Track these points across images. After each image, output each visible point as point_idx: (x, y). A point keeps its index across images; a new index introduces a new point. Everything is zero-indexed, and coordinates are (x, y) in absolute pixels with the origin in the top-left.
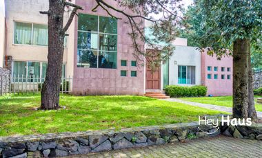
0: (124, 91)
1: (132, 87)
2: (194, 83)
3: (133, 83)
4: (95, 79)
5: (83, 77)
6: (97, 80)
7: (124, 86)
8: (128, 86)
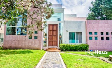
0: (30, 47)
1: (35, 45)
2: (81, 43)
3: (35, 43)
4: (14, 41)
5: (8, 40)
6: (16, 41)
7: (30, 44)
8: (32, 44)
